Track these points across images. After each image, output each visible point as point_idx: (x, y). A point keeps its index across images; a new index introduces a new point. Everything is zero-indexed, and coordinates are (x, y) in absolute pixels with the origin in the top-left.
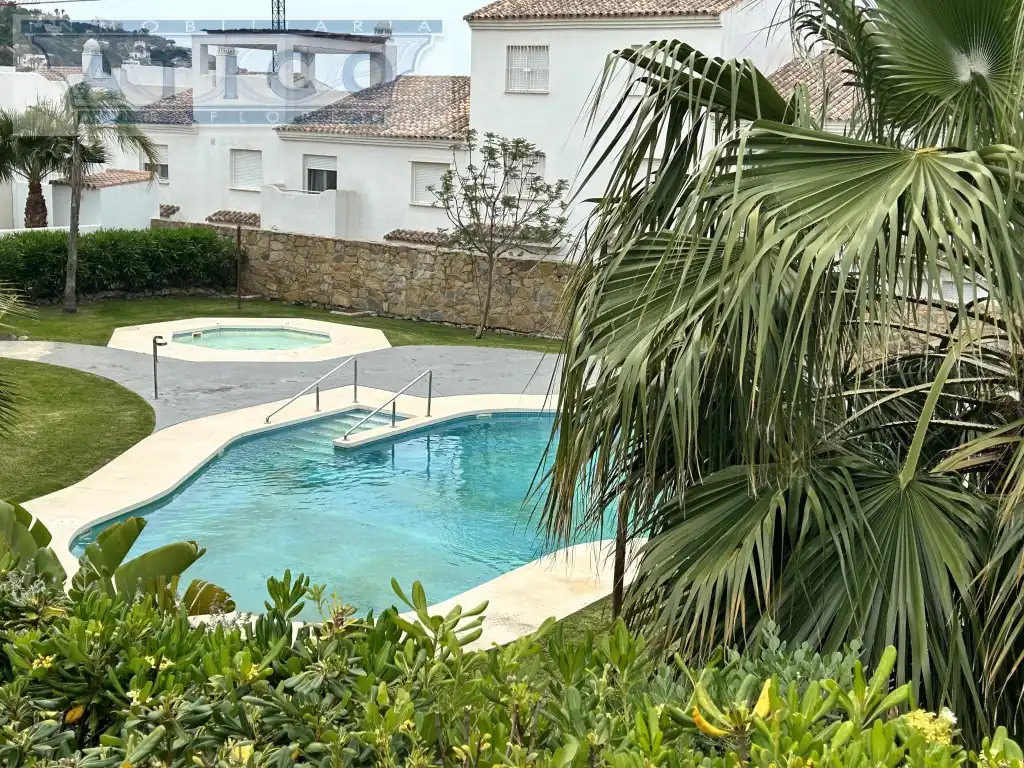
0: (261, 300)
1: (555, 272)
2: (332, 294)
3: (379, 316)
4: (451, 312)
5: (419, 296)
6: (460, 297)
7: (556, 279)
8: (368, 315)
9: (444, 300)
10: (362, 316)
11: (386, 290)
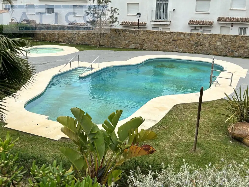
0: (40, 41)
1: (115, 31)
2: (59, 39)
3: (71, 44)
4: (89, 42)
5: (81, 38)
6: (91, 38)
7: (115, 33)
8: (69, 44)
9: (87, 39)
10: (67, 44)
11: (72, 37)
